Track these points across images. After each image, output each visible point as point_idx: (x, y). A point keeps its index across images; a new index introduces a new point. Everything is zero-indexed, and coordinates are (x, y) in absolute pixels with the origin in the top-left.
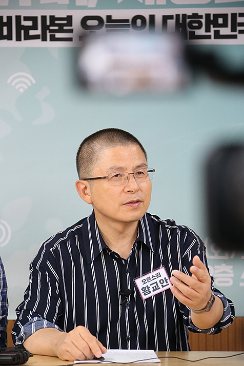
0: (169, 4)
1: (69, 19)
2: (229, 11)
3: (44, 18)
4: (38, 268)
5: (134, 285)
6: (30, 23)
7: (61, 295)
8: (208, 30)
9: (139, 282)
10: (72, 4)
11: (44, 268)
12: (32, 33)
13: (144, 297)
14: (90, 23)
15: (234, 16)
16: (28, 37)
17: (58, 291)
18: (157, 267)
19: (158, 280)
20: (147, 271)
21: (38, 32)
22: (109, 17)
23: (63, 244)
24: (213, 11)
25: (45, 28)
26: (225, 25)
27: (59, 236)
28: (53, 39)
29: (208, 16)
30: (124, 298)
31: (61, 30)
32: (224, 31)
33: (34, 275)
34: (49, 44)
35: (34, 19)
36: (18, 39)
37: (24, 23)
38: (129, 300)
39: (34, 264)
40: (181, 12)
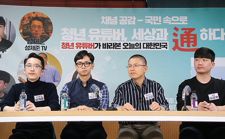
0: (144, 40)
1: (120, 43)
2: (159, 42)
3: (114, 43)
4: (117, 92)
5: (143, 96)
6: (110, 45)
7: (123, 99)
8: (154, 47)
9: (145, 96)
10: (121, 40)
11: (118, 92)
12: (111, 47)
13: (146, 100)
14: (125, 45)
15: (160, 43)
16: (110, 48)
17: (122, 98)
18: (150, 92)
19: (150, 96)
20: (147, 93)
21: (112, 47)
22: (130, 43)
23: (124, 86)
24: (155, 42)
25: (114, 46)
26: (158, 45)
27: (122, 84)
28: (116, 48)
29: (154, 43)
30: (140, 100)
31: (118, 46)
32: (158, 47)
33: (116, 94)
34: (115, 49)
35: (111, 44)
36: (107, 48)
37: (109, 45)
38: (141, 100)
39: (116, 91)
40: (147, 42)
